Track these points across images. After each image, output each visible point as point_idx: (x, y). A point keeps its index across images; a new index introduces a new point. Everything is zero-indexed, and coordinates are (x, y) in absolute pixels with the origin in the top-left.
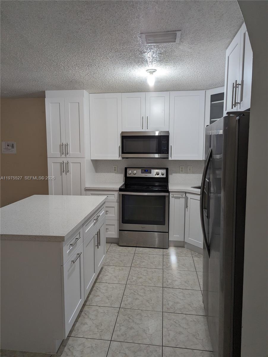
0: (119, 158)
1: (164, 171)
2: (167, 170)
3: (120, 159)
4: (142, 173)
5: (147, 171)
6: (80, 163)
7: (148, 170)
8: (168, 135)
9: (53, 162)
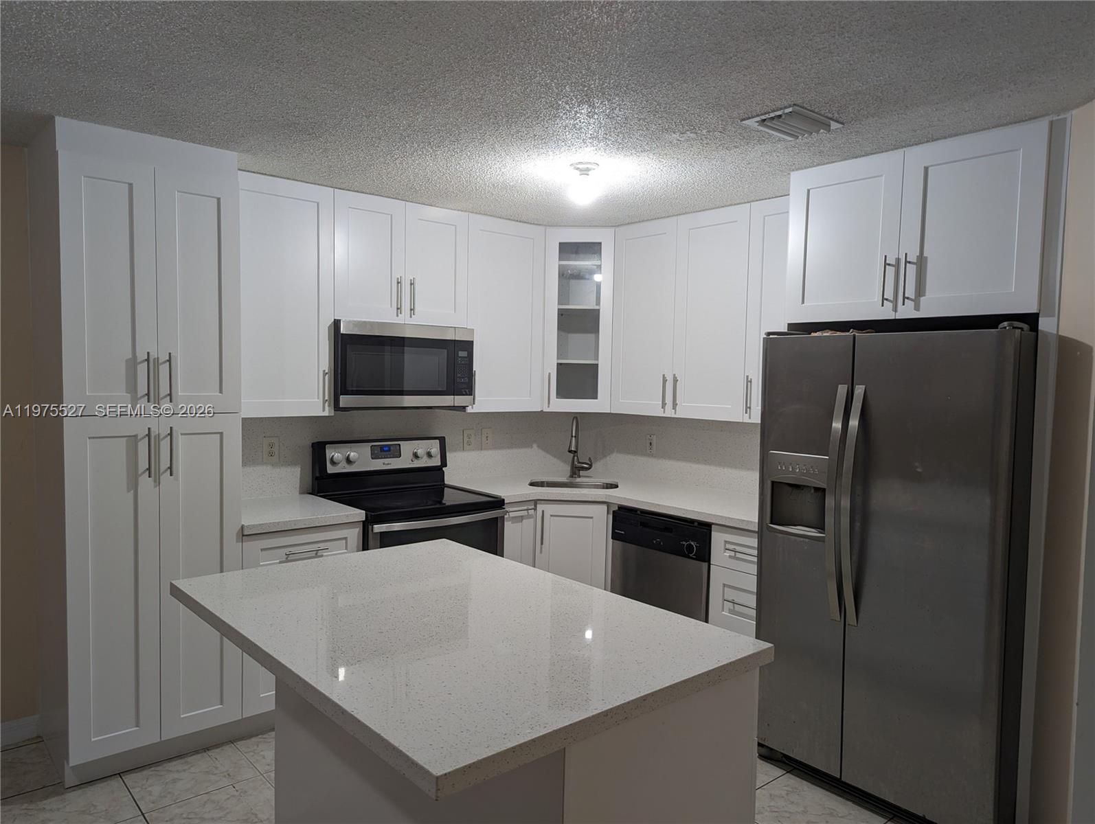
0: (324, 410)
1: (435, 447)
2: (442, 440)
3: (326, 414)
4: (374, 456)
5: (387, 449)
6: (221, 434)
7: (389, 446)
8: (471, 340)
9: (92, 436)
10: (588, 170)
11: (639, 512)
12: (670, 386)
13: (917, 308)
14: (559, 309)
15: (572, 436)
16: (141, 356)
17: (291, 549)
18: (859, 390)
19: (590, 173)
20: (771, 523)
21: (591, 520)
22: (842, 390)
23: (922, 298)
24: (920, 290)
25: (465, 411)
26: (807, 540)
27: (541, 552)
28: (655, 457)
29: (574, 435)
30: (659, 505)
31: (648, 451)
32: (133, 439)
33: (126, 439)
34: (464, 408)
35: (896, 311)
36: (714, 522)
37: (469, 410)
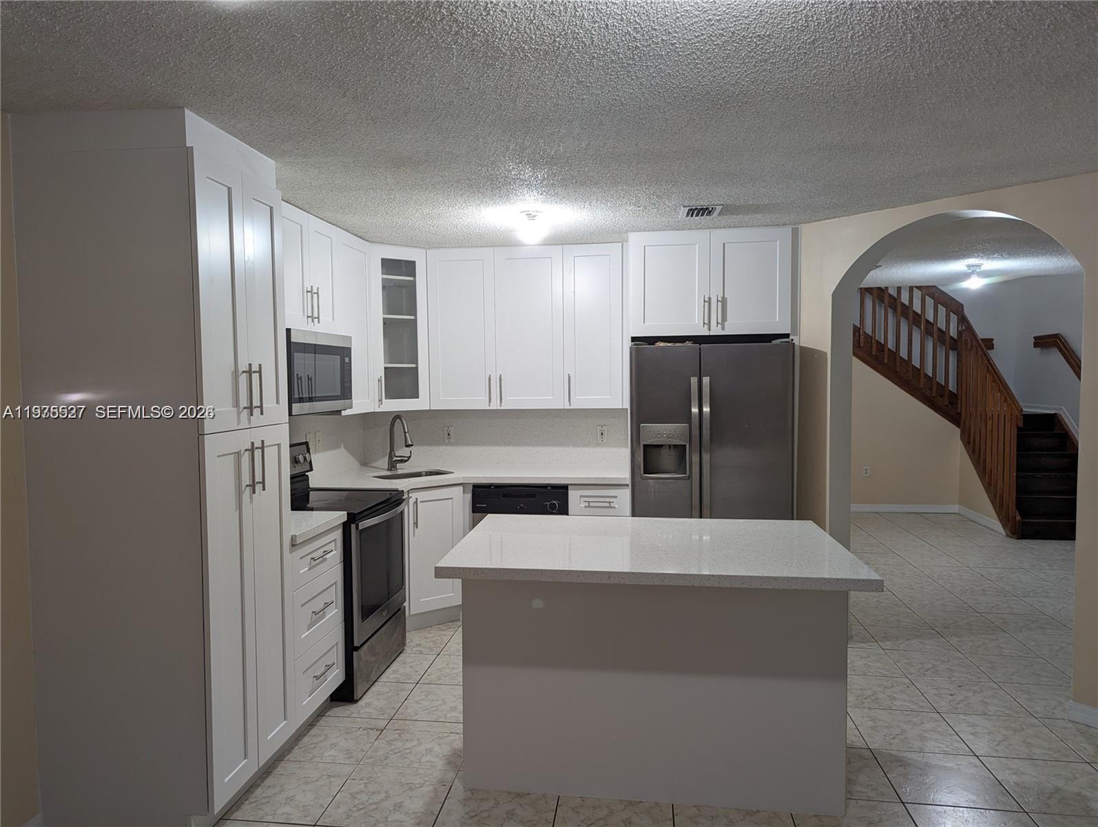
2: (307, 445)
6: (279, 445)
8: (349, 346)
9: (220, 454)
10: (534, 216)
11: (492, 487)
12: (495, 384)
13: (723, 328)
14: (384, 318)
15: (405, 433)
16: (243, 367)
17: (324, 549)
18: (706, 380)
19: (535, 218)
20: (644, 473)
21: (451, 500)
22: (694, 380)
23: (726, 323)
24: (724, 318)
25: (341, 414)
26: (672, 481)
27: (414, 536)
28: (454, 445)
29: (407, 431)
30: (521, 478)
31: (446, 441)
32: (238, 455)
33: (233, 455)
34: (339, 412)
35: (710, 330)
36: (569, 482)
37: (344, 413)
